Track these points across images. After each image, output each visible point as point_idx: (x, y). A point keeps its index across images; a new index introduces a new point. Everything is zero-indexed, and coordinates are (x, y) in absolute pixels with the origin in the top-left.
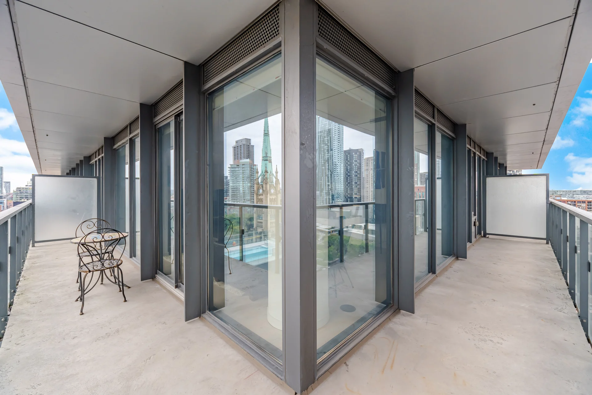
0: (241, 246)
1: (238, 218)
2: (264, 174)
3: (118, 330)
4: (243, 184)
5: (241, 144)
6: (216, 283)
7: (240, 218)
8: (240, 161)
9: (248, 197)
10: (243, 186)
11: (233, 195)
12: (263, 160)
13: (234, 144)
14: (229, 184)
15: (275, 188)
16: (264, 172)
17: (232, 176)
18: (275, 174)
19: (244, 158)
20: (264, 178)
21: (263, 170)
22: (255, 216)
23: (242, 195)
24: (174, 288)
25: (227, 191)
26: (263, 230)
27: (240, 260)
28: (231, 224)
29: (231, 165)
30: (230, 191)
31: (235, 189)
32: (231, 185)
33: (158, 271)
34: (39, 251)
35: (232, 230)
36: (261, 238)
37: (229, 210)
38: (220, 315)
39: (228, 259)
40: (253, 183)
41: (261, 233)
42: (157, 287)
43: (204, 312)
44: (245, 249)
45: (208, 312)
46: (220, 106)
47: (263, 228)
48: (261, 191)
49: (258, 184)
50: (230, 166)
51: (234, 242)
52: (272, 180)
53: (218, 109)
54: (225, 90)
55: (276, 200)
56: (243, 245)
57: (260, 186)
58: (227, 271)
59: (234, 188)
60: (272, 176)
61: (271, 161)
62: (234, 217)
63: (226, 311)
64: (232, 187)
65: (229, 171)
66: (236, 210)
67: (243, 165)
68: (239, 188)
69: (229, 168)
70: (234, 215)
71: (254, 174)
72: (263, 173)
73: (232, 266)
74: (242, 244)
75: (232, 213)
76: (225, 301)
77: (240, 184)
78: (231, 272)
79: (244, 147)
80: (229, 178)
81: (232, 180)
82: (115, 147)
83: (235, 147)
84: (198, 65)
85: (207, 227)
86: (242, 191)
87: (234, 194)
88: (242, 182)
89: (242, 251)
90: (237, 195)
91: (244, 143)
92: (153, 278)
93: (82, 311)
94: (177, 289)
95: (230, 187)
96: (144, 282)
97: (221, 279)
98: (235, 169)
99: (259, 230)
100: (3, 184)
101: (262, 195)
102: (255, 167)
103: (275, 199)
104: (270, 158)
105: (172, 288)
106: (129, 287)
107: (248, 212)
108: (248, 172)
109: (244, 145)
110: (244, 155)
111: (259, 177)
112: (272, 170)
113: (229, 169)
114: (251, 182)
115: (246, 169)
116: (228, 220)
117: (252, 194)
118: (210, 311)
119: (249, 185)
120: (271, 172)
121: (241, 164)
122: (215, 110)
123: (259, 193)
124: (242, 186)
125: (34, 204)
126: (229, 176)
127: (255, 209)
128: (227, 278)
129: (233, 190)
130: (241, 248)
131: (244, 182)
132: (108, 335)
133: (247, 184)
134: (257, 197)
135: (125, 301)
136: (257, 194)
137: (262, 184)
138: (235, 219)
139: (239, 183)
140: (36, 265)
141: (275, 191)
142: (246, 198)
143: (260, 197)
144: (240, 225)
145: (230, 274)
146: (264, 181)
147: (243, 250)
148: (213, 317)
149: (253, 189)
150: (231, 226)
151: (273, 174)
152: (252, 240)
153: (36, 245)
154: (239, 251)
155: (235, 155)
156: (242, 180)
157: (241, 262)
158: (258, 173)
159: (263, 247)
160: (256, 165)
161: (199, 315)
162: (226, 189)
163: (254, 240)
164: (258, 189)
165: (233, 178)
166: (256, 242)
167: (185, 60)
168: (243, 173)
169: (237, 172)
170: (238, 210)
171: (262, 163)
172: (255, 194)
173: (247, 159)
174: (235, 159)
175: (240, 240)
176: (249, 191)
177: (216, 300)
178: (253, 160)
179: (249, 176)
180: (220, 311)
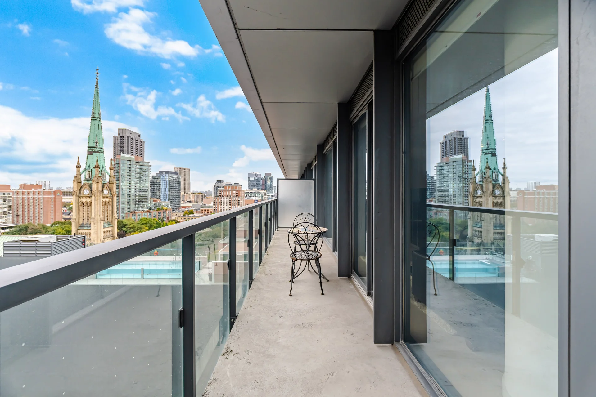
0: (452, 256)
1: (447, 223)
2: (485, 171)
3: (312, 323)
4: (453, 184)
5: (450, 138)
6: (414, 303)
7: (450, 224)
8: (450, 158)
9: (459, 200)
10: (454, 187)
11: (440, 197)
12: (482, 154)
13: (442, 139)
14: (435, 185)
15: (502, 188)
16: (484, 168)
17: (439, 176)
18: (501, 170)
19: (455, 154)
20: (484, 176)
21: (483, 166)
22: (470, 223)
23: (452, 197)
24: (366, 295)
25: (432, 193)
26: (482, 241)
27: (450, 279)
28: (437, 229)
29: (438, 163)
30: (437, 193)
31: (443, 191)
32: (437, 185)
33: (353, 271)
34: (279, 234)
35: (438, 236)
36: (479, 251)
37: (436, 213)
38: (417, 352)
39: (433, 274)
40: (467, 183)
41: (479, 245)
42: (351, 287)
43: (398, 341)
44: (457, 260)
45: (402, 342)
46: (420, 71)
47: (483, 239)
48: (479, 193)
49: (475, 183)
50: (436, 165)
51: (442, 250)
52: (496, 178)
53: (417, 76)
54: (427, 44)
55: (503, 204)
56: (455, 256)
57: (477, 186)
58: (430, 290)
59: (442, 189)
60: (496, 174)
61: (496, 154)
62: (441, 222)
63: (427, 349)
64: (439, 188)
65: (435, 171)
66: (444, 214)
67: (453, 162)
68: (449, 189)
69: (435, 166)
70: (441, 219)
71: (469, 172)
72: (483, 170)
73: (439, 284)
74: (452, 254)
75: (439, 217)
76: (428, 334)
77: (449, 185)
78: (437, 293)
79: (455, 141)
80: (435, 178)
81: (439, 180)
82: (324, 152)
83: (443, 143)
84: (391, 29)
85: (402, 233)
86: (452, 192)
87: (441, 195)
88: (452, 183)
89: (452, 262)
90: (445, 197)
91: (455, 137)
92: (349, 277)
93: (290, 293)
94: (369, 296)
95: (436, 189)
96: (341, 279)
97: (423, 300)
98: (442, 168)
99: (477, 241)
100: (273, 187)
101: (481, 197)
102: (469, 164)
103: (501, 203)
104: (494, 151)
105: (364, 293)
106: (328, 281)
107: (460, 218)
108: (460, 170)
109: (455, 138)
110: (455, 151)
111: (477, 175)
112: (497, 165)
113: (435, 168)
114: (464, 182)
115: (457, 166)
116: (434, 225)
117: (465, 195)
118: (405, 341)
119: (462, 185)
120: (495, 168)
121: (450, 162)
122: (414, 78)
123: (476, 195)
124: (452, 187)
125: (278, 200)
126: (435, 176)
127: (470, 213)
128: (430, 299)
129: (440, 192)
130: (452, 259)
131: (455, 182)
132: (304, 326)
133: (459, 184)
134: (473, 199)
135: (323, 294)
136: (474, 197)
137: (482, 183)
138: (442, 224)
139: (448, 183)
140: (276, 244)
141: (502, 193)
142: (457, 201)
143: (477, 200)
144: (450, 232)
145: (436, 295)
146: (485, 180)
147: (455, 262)
148: (409, 353)
149: (467, 190)
150: (437, 231)
151: (498, 170)
152: (465, 251)
153: (279, 229)
154: (449, 262)
155: (443, 152)
156: (452, 180)
157: (451, 282)
158: (474, 170)
159: (483, 263)
160: (471, 161)
161: (391, 342)
162: (432, 190)
163: (469, 252)
164: (475, 190)
165: (440, 178)
166: (472, 254)
167: (374, 28)
168: (453, 171)
169: (446, 170)
170: (447, 214)
171: (481, 158)
172: (469, 196)
173: (460, 154)
174: (442, 156)
175: (450, 249)
176: (462, 192)
177: (415, 327)
178: (467, 155)
179: (462, 175)
180: (419, 346)
